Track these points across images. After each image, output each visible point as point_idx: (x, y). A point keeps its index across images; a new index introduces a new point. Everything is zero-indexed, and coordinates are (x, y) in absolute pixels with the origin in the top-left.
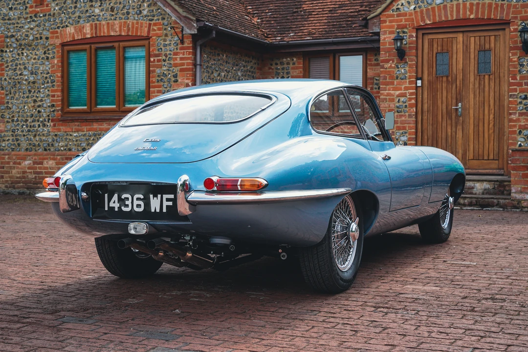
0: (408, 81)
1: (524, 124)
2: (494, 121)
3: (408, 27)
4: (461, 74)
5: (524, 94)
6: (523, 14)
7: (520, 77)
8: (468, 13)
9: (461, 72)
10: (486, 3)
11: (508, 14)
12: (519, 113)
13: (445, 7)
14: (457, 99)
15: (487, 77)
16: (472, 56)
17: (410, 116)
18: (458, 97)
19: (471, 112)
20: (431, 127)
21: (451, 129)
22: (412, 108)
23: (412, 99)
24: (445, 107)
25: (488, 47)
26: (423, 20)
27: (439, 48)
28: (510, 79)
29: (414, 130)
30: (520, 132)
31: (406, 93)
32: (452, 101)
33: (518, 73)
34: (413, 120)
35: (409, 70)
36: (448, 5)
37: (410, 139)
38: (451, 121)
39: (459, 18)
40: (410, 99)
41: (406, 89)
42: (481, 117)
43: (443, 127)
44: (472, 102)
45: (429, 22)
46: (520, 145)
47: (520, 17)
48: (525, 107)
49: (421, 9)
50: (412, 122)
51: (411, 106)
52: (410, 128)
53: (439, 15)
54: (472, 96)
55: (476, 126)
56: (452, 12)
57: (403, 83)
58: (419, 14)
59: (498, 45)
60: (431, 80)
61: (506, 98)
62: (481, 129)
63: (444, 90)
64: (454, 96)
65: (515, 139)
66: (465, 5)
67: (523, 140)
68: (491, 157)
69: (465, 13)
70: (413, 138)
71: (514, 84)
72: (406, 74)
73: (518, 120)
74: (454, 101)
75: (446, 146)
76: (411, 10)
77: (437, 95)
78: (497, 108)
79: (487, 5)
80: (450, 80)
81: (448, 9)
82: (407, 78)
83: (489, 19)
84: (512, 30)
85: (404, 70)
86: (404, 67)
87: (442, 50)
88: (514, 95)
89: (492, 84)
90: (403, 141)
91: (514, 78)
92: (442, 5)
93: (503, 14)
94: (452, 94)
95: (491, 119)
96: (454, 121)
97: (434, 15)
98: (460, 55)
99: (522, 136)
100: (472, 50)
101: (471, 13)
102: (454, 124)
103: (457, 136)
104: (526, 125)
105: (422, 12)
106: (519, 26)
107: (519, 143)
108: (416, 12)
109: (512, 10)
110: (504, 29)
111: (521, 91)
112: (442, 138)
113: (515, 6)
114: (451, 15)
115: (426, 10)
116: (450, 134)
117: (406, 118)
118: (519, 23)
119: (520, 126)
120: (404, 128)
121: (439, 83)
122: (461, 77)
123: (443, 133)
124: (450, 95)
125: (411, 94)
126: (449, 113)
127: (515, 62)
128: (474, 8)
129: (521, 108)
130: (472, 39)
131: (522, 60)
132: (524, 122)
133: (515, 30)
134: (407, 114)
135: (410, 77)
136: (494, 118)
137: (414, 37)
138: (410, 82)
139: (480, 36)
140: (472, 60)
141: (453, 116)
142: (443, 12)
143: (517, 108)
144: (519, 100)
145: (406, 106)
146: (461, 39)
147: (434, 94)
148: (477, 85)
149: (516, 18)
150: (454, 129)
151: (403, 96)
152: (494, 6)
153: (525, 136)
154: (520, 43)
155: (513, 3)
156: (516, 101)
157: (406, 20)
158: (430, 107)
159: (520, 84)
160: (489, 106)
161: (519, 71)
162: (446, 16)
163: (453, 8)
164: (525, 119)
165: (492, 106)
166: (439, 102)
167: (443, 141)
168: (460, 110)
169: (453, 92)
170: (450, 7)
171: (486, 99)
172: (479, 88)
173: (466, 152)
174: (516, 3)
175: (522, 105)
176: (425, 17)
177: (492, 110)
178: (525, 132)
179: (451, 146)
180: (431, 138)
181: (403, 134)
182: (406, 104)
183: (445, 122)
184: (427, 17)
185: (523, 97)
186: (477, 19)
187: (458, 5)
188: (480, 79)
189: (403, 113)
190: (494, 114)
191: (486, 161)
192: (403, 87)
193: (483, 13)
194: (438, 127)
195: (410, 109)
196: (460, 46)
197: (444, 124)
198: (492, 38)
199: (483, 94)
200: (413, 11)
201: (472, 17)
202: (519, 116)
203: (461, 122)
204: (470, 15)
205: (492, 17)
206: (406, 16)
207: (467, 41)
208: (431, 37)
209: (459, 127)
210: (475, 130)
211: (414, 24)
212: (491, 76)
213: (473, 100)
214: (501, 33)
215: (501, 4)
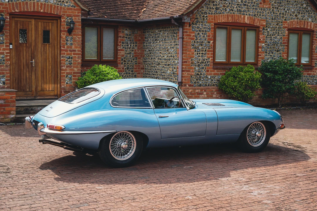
0: (5, 45)
1: (69, 72)
2: (52, 70)
3: (4, 12)
4: (34, 43)
5: (69, 56)
6: (68, 13)
7: (67, 47)
8: (40, 9)
9: (34, 41)
10: (49, 4)
11: (60, 12)
12: (66, 66)
13: (27, 3)
14: (31, 57)
15: (48, 45)
16: (40, 33)
17: (7, 66)
18: (33, 56)
19: (40, 64)
20: (17, 72)
21: (29, 74)
22: (8, 61)
23: (8, 56)
24: (25, 61)
25: (48, 29)
26: (14, 9)
27: (21, 27)
28: (62, 47)
29: (9, 75)
30: (67, 76)
31: (4, 52)
32: (29, 58)
33: (66, 44)
34: (9, 69)
35: (5, 38)
36: (29, 3)
37: (7, 80)
38: (29, 70)
39: (34, 11)
40: (7, 56)
41: (4, 49)
42: (45, 67)
43: (24, 73)
44: (40, 59)
45: (17, 11)
46: (67, 83)
47: (67, 14)
48: (69, 63)
49: (12, 2)
50: (8, 70)
51: (7, 60)
52: (7, 73)
53: (23, 7)
54: (39, 55)
55: (42, 72)
56: (31, 6)
57: (2, 46)
58: (11, 5)
59: (53, 28)
60: (17, 45)
61: (58, 57)
62: (45, 74)
63: (24, 51)
64: (30, 55)
65: (65, 80)
66: (38, 4)
67: (68, 80)
68: (51, 89)
69: (38, 8)
70: (9, 79)
71: (64, 50)
72: (4, 41)
73: (66, 70)
74: (30, 58)
75: (26, 83)
76: (6, 2)
77: (21, 54)
78: (53, 63)
79: (49, 6)
80: (28, 46)
81: (29, 5)
82: (4, 43)
83: (51, 14)
84: (63, 21)
85: (2, 38)
86: (2, 36)
87: (23, 27)
88: (64, 56)
89: (51, 49)
90: (2, 81)
91: (64, 47)
92: (25, 2)
93: (58, 12)
94: (29, 53)
95: (50, 68)
96: (30, 69)
97: (20, 7)
98: (33, 32)
99: (68, 78)
100: (40, 30)
101: (41, 9)
102: (30, 71)
103: (32, 78)
104: (70, 72)
105: (13, 4)
106: (66, 19)
107: (66, 82)
108: (9, 4)
109: (62, 10)
110: (57, 20)
111: (67, 54)
112: (23, 79)
113: (64, 8)
114: (30, 8)
115: (16, 3)
116: (28, 77)
117: (4, 67)
118: (66, 17)
119: (67, 73)
120: (3, 73)
121: (22, 47)
122: (34, 44)
123: (24, 77)
124: (28, 54)
125: (7, 53)
126: (27, 65)
127: (64, 38)
128: (43, 6)
129: (67, 63)
130: (40, 23)
131: (68, 38)
132: (69, 71)
133: (64, 21)
134: (5, 65)
135: (6, 43)
136: (52, 68)
137: (8, 19)
138: (6, 46)
139: (44, 22)
140: (40, 35)
141: (30, 67)
142: (25, 6)
143: (65, 63)
144: (66, 59)
145: (4, 60)
146: (34, 23)
147: (18, 53)
148: (43, 50)
149: (64, 15)
150: (30, 74)
151: (2, 54)
152: (53, 7)
153: (70, 78)
154: (67, 29)
155: (63, 7)
156: (65, 59)
157: (3, 8)
158: (16, 61)
159: (66, 51)
160: (49, 61)
161: (66, 43)
162: (27, 8)
163: (31, 4)
164: (69, 69)
165: (51, 62)
166: (22, 58)
167: (24, 81)
168: (33, 63)
169: (30, 53)
170: (29, 4)
171: (47, 57)
172: (44, 51)
173: (37, 87)
174: (64, 7)
175: (68, 62)
176: (15, 8)
177: (50, 63)
178: (69, 76)
179: (29, 83)
180: (17, 79)
181: (2, 77)
182: (4, 59)
183: (25, 70)
184: (16, 8)
185: (68, 57)
186: (44, 13)
187: (34, 3)
188: (44, 46)
189: (2, 64)
190: (52, 66)
191: (48, 92)
192: (2, 48)
193: (48, 10)
194: (21, 73)
195: (7, 62)
196: (33, 26)
197: (25, 71)
198: (50, 24)
199: (46, 55)
200: (7, 3)
201: (42, 11)
202: (66, 68)
203: (34, 70)
204: (41, 10)
205: (52, 13)
206: (3, 5)
207: (37, 24)
208: (16, 19)
209: (33, 73)
210: (42, 74)
211: (8, 11)
212: (50, 45)
213: (40, 58)
214: (55, 21)
215: (57, 6)
